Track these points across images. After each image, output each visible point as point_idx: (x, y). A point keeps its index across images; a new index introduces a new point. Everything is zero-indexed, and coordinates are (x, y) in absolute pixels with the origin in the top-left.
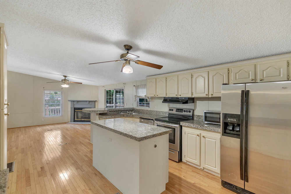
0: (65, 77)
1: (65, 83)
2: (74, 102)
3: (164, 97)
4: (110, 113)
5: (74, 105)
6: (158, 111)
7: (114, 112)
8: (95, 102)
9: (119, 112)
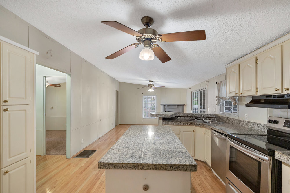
0: (151, 82)
1: (151, 87)
2: (165, 106)
3: (253, 97)
4: (180, 119)
5: (165, 109)
6: (250, 122)
7: (185, 118)
8: (183, 106)
9: (194, 118)
